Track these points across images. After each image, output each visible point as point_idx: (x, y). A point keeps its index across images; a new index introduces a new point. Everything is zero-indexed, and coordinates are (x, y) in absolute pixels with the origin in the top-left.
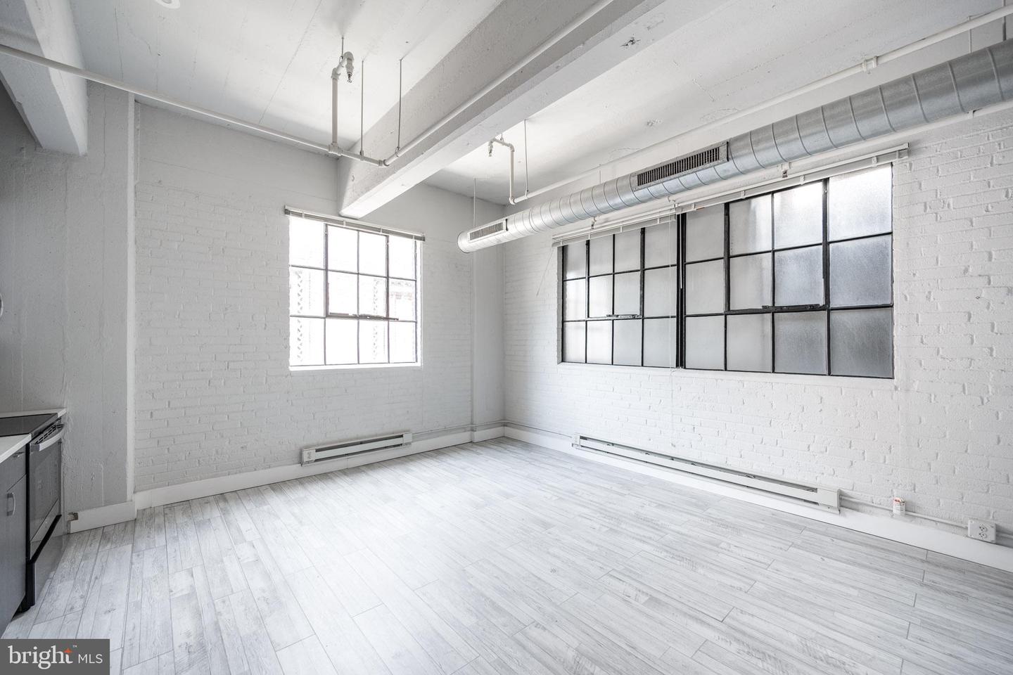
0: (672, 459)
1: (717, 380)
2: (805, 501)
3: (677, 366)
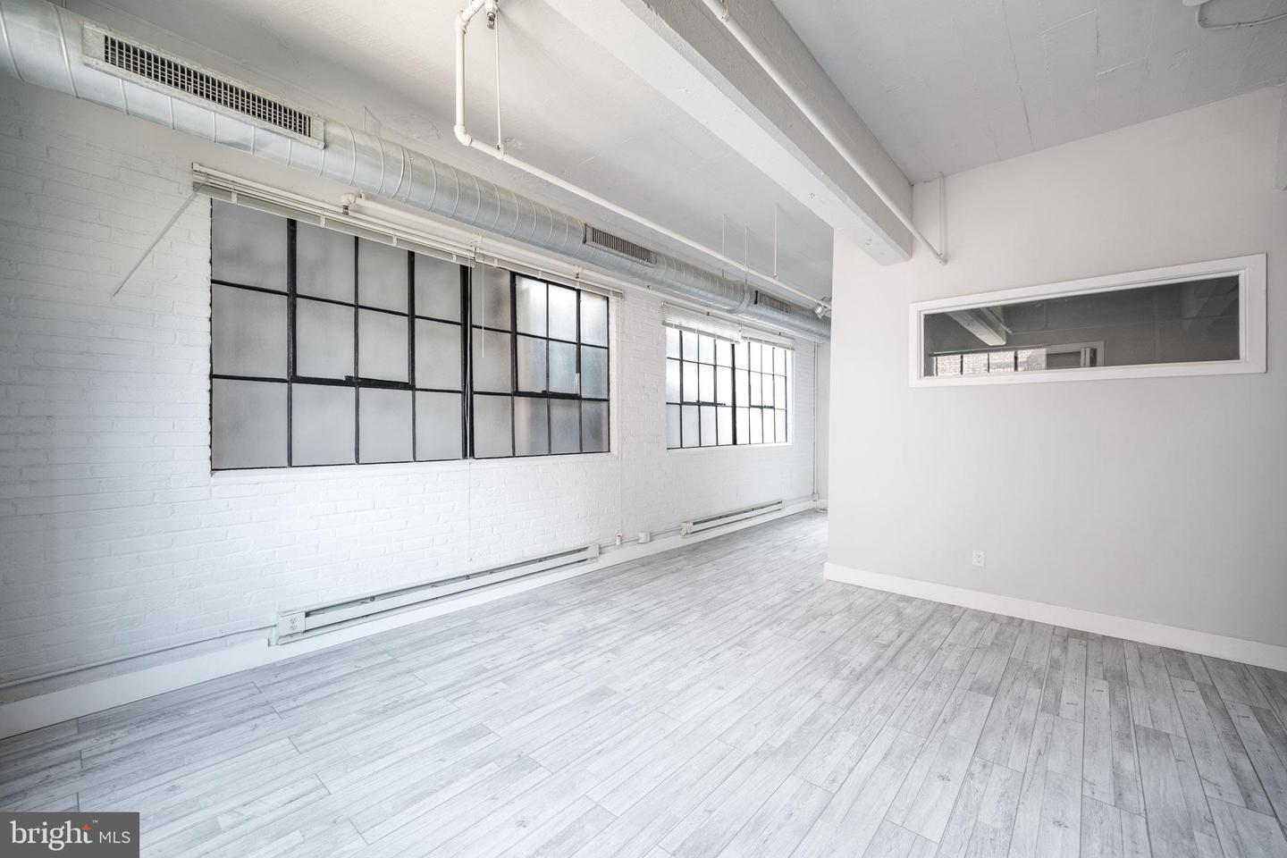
0: (468, 577)
1: (516, 467)
2: (579, 561)
3: (465, 456)
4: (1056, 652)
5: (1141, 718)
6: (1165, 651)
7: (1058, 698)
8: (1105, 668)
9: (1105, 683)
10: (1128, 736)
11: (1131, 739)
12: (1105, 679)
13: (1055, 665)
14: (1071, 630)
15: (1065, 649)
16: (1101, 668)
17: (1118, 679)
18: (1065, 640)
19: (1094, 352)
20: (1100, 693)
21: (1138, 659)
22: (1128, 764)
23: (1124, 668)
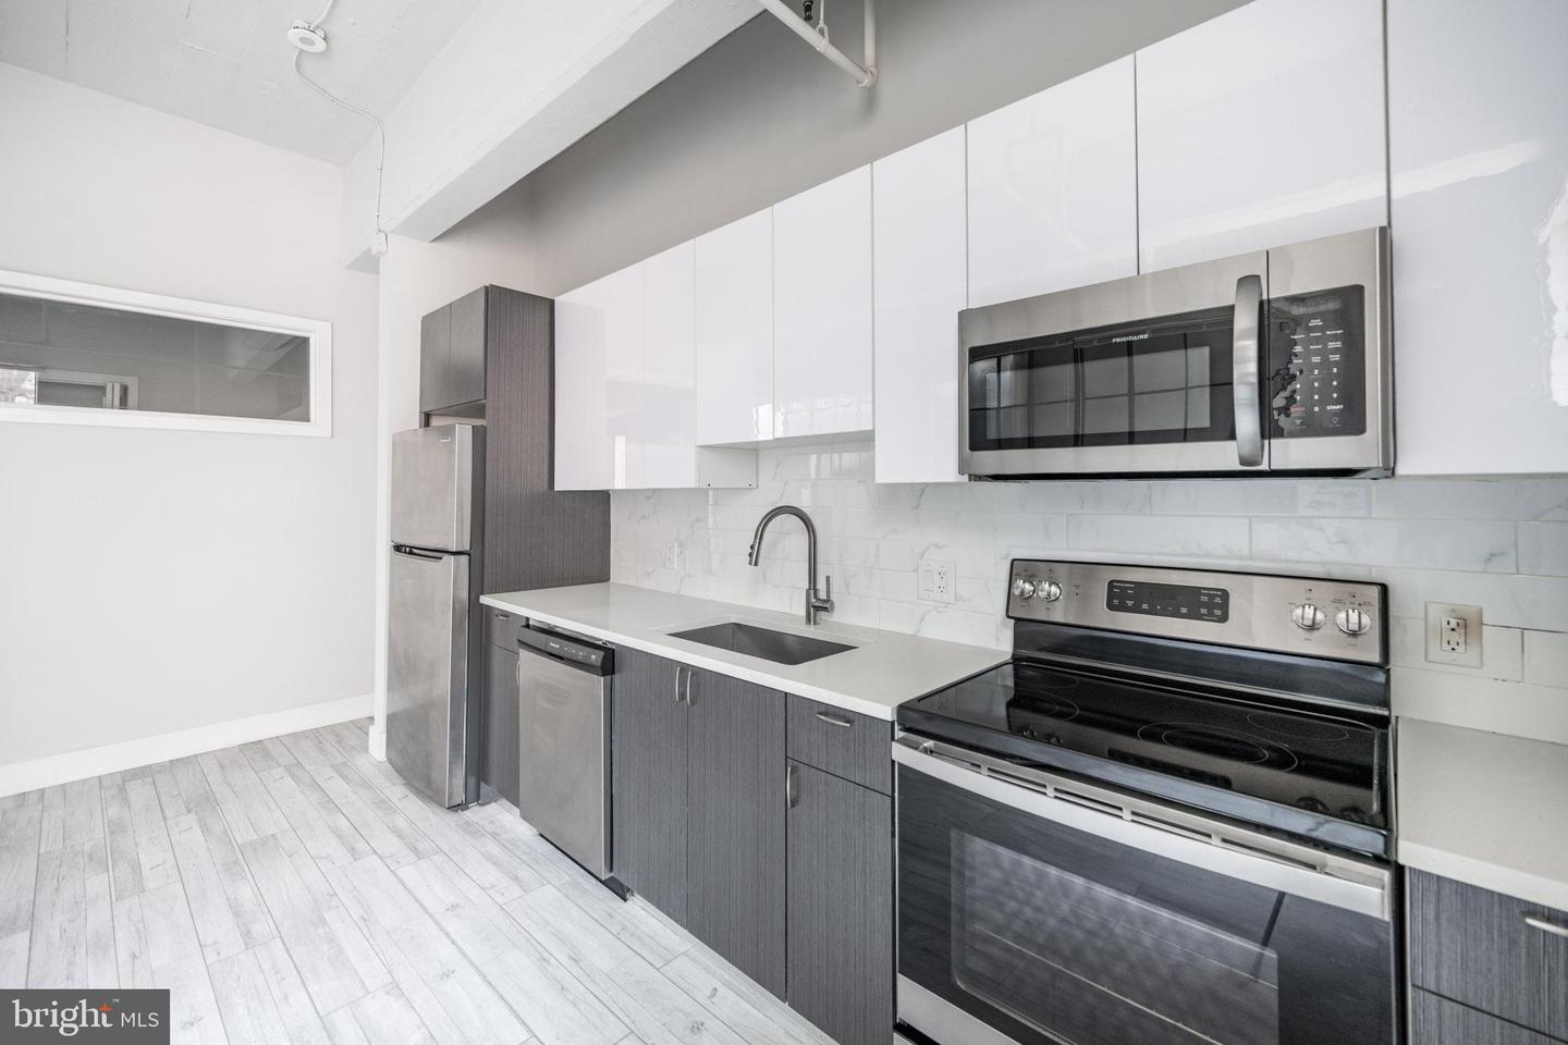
4: (114, 811)
5: (243, 834)
6: (243, 747)
7: (136, 868)
8: (185, 798)
9: (191, 817)
10: (236, 863)
11: (240, 865)
12: (189, 811)
13: (117, 828)
14: (124, 774)
15: (125, 801)
16: (180, 802)
17: (204, 804)
18: (122, 789)
19: (125, 389)
20: (188, 832)
21: (220, 770)
22: (245, 892)
23: (208, 788)
